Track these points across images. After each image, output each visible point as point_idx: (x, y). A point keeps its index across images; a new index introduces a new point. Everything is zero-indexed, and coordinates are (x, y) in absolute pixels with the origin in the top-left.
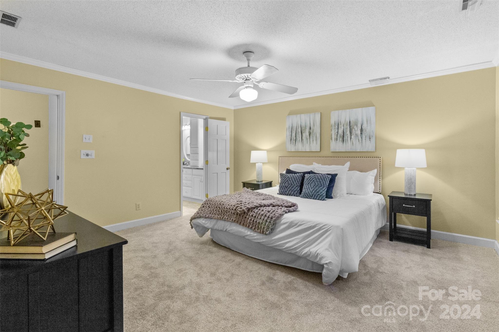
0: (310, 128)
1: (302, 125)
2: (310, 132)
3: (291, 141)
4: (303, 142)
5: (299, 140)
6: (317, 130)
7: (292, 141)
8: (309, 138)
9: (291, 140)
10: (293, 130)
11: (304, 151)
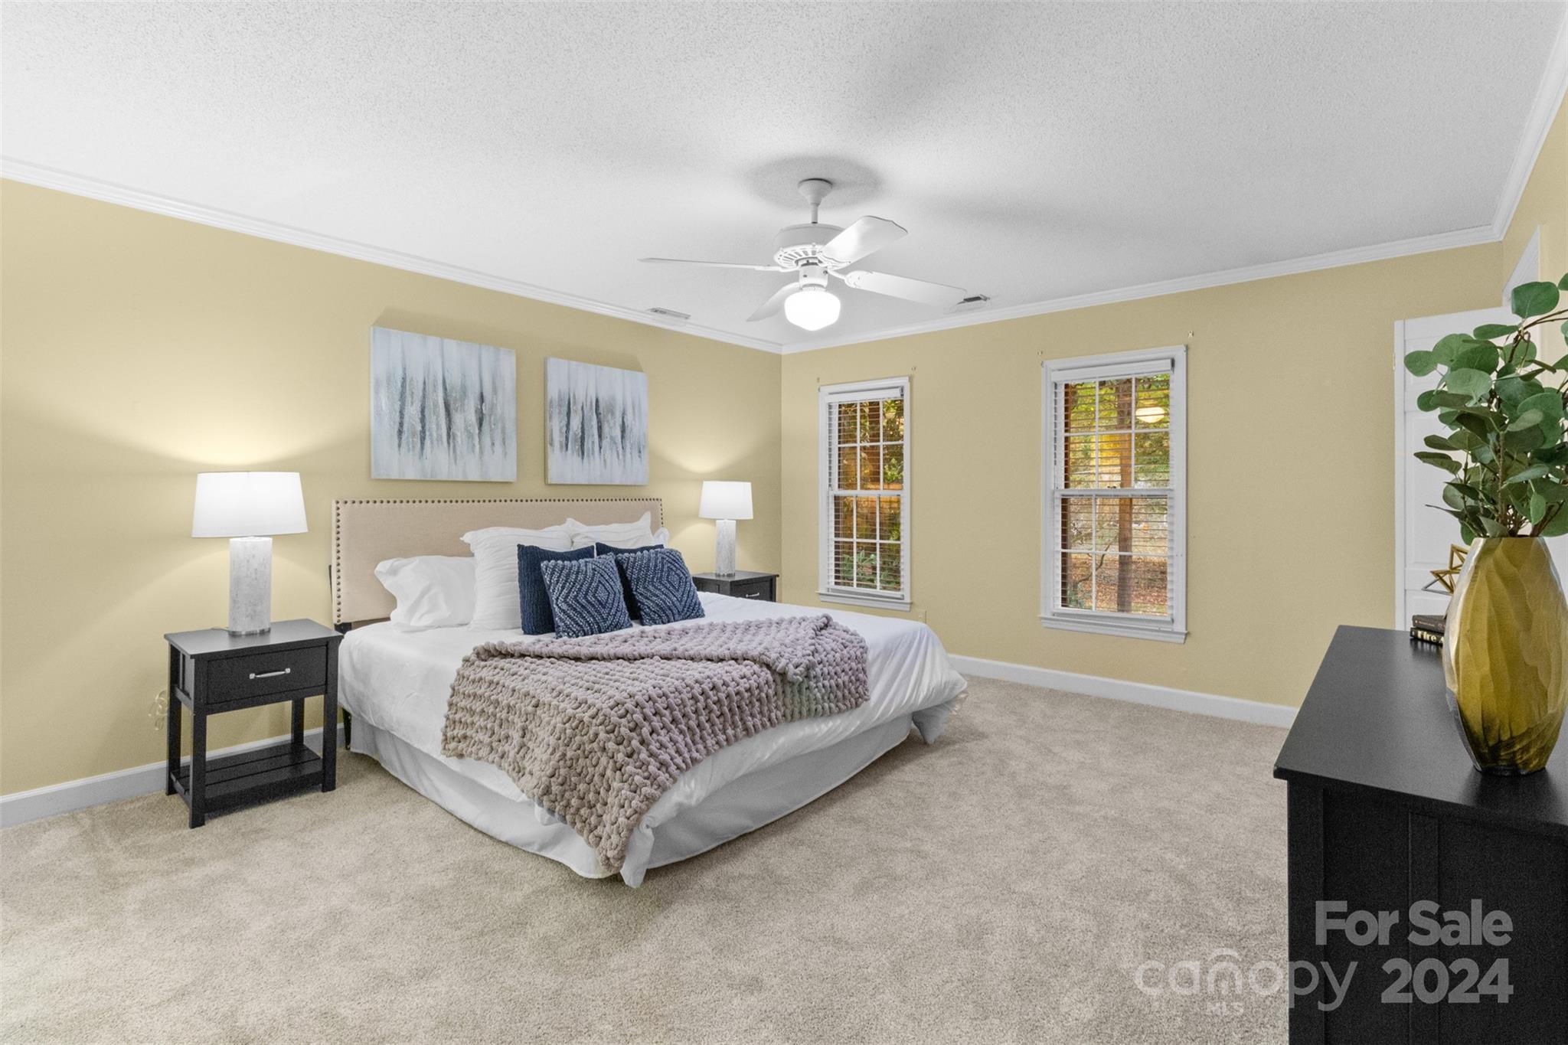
0: (482, 399)
1: (447, 381)
2: (482, 412)
3: (400, 438)
4: (454, 447)
5: (440, 437)
6: (505, 407)
7: (404, 436)
8: (477, 431)
9: (400, 432)
10: (408, 392)
11: (460, 478)
